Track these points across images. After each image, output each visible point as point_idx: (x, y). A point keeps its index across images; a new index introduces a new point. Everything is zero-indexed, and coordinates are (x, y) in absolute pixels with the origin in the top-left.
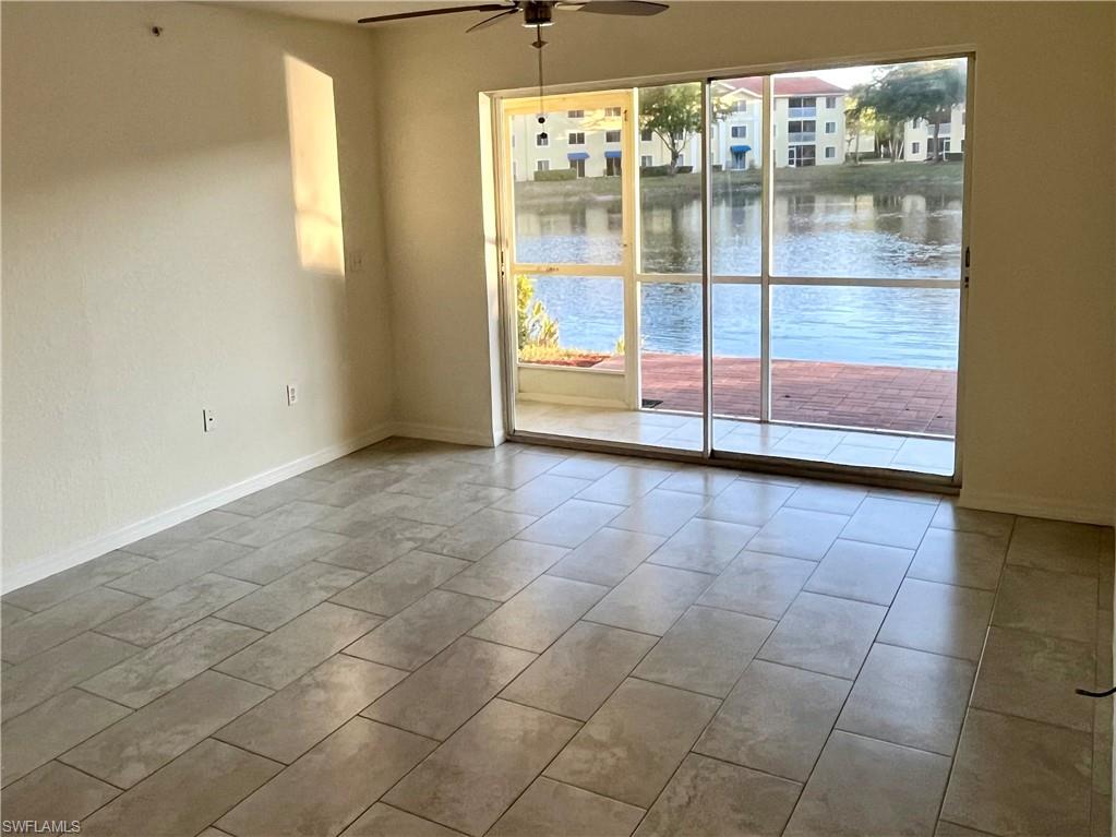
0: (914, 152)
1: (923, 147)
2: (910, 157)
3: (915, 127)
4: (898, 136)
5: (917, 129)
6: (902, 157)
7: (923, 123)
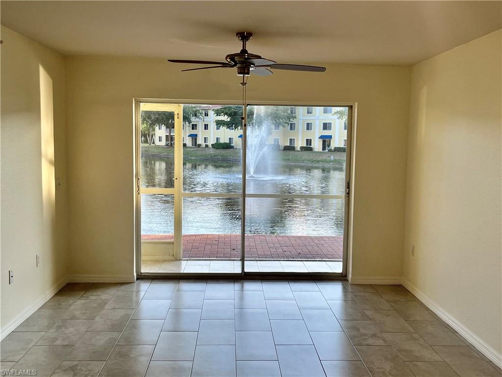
0: (160, 141)
1: (164, 139)
2: (157, 143)
3: (159, 129)
4: (151, 133)
5: (160, 130)
6: (154, 143)
7: (163, 127)
